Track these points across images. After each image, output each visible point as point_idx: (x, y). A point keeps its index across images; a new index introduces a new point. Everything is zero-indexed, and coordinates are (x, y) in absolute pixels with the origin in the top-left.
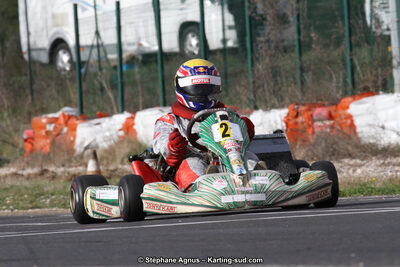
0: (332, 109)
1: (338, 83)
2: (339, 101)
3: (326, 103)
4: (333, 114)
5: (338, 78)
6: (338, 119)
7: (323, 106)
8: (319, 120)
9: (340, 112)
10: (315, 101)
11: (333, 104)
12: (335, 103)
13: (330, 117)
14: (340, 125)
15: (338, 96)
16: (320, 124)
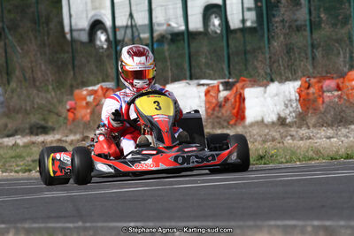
0: (340, 81)
1: (345, 57)
2: (346, 74)
3: (335, 76)
4: (341, 86)
5: (344, 54)
6: (345, 90)
7: (332, 78)
8: (328, 91)
9: (347, 84)
10: (324, 74)
11: (340, 77)
12: (343, 76)
13: (338, 88)
14: (347, 95)
15: (346, 70)
16: (329, 94)
